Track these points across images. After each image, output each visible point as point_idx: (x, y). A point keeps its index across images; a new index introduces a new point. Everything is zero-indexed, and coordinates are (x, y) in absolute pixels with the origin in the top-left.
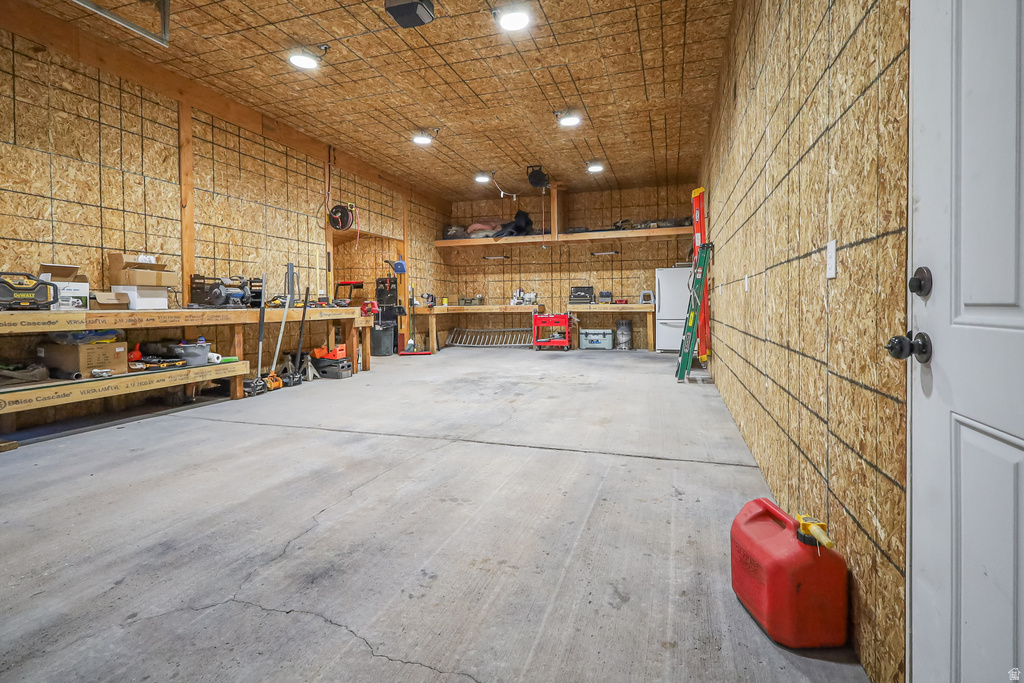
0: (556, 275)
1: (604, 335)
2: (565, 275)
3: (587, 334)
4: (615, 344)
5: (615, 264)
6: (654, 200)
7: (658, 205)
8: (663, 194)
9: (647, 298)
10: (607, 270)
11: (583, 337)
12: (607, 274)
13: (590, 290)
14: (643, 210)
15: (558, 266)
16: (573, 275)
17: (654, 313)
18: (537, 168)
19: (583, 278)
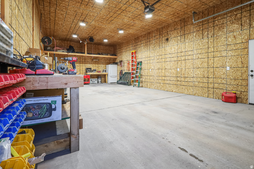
0: (81, 64)
1: (96, 80)
2: (84, 65)
3: (92, 80)
4: (98, 82)
5: (97, 63)
6: (105, 49)
7: (106, 50)
8: (107, 48)
9: (105, 71)
10: (95, 64)
11: (91, 81)
12: (95, 65)
13: (90, 69)
14: (103, 51)
15: (82, 62)
16: (86, 65)
17: (107, 75)
18: (92, 37)
19: (89, 66)
